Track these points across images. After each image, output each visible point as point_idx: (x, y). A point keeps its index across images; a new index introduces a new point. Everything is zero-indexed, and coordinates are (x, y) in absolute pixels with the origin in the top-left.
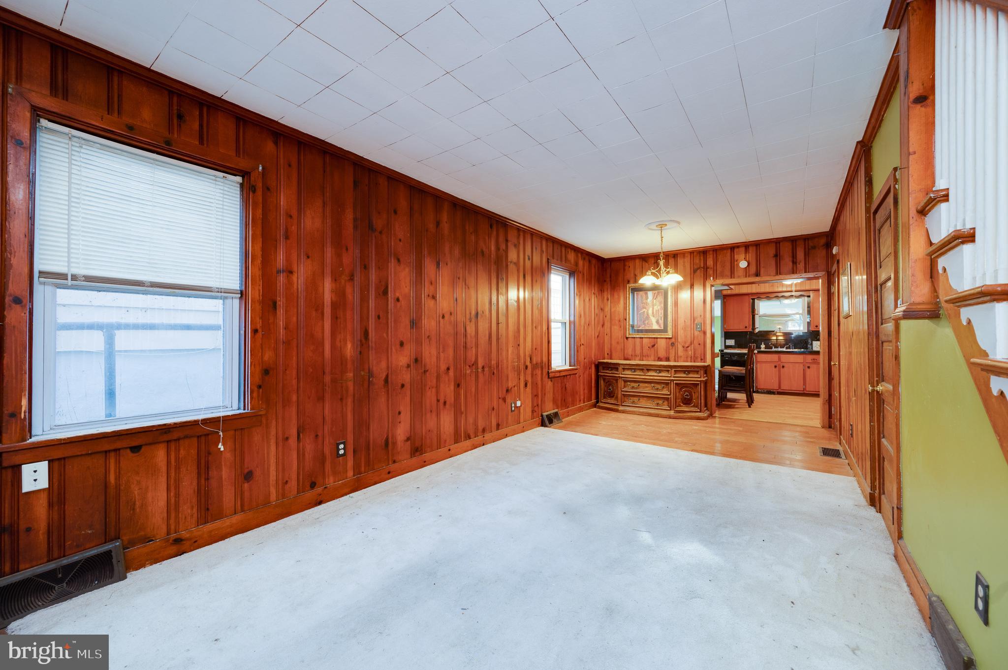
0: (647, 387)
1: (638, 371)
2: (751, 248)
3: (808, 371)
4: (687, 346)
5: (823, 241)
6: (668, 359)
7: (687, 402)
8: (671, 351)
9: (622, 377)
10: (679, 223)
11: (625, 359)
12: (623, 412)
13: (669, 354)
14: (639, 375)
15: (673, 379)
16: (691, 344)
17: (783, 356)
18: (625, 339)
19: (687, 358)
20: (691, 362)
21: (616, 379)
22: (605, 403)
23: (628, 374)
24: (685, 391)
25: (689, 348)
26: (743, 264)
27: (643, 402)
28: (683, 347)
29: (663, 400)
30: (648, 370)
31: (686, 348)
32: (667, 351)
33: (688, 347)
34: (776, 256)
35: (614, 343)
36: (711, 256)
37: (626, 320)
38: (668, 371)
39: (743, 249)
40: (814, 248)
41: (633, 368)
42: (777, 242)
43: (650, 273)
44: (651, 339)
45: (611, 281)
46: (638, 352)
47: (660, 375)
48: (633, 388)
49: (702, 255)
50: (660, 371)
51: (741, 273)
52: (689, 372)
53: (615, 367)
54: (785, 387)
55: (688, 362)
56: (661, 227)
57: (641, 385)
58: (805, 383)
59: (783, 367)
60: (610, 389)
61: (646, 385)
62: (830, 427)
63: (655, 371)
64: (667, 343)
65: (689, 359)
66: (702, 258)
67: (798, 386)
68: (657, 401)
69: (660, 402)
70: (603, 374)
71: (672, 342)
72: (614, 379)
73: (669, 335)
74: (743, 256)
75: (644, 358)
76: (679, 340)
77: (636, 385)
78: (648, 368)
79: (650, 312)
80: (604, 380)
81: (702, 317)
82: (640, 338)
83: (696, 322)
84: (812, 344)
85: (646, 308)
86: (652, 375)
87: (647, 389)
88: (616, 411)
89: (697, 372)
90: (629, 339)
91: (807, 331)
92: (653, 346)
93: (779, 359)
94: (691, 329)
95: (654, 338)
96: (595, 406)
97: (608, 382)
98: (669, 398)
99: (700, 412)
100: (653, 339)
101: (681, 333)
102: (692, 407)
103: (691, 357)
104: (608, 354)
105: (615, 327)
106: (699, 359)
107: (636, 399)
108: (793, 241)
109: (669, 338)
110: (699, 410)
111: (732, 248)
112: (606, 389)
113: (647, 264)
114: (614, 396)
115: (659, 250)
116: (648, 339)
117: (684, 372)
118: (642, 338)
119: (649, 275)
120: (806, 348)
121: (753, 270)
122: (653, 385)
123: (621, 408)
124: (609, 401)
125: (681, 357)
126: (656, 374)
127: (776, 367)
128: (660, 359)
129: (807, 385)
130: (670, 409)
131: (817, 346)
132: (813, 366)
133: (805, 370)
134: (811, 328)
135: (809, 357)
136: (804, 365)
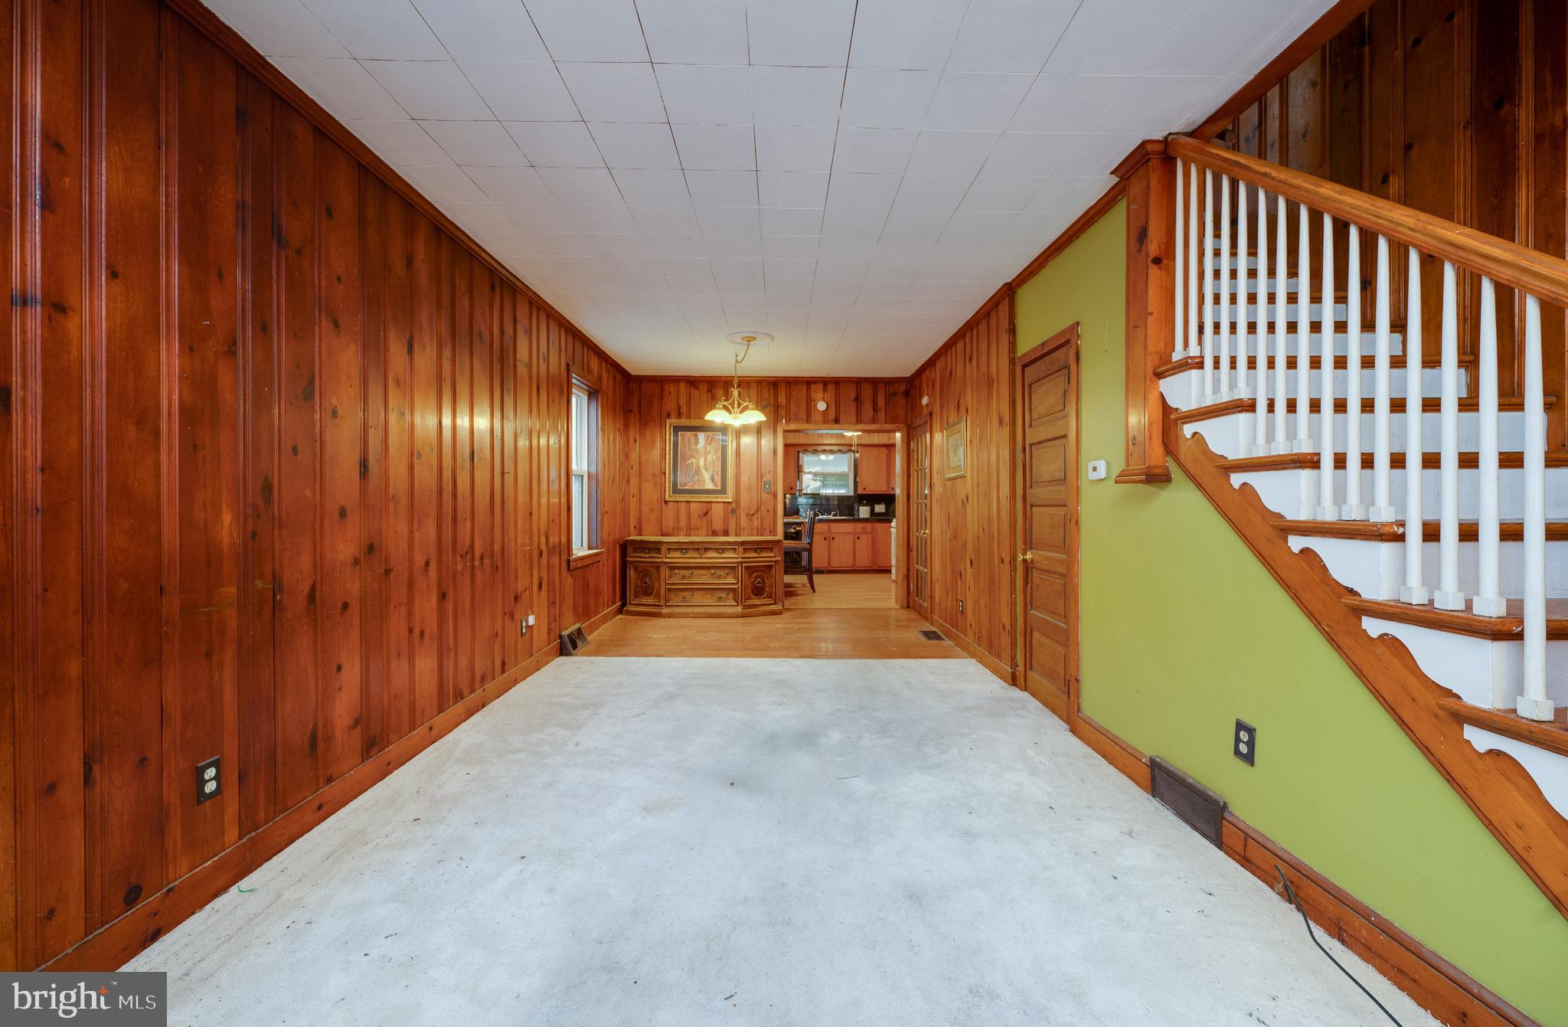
0: (704, 575)
1: (691, 552)
2: (829, 385)
3: (857, 541)
4: (751, 513)
5: (902, 388)
6: (726, 533)
7: (758, 591)
8: (730, 521)
9: (666, 563)
10: (772, 338)
11: (663, 535)
12: (669, 616)
13: (728, 526)
14: (693, 558)
15: (742, 560)
16: (757, 511)
17: (833, 525)
18: (664, 504)
19: (752, 529)
20: (757, 535)
21: (657, 567)
22: (637, 605)
23: (676, 557)
24: (757, 577)
25: (755, 516)
26: (821, 406)
27: (699, 598)
28: (747, 515)
29: (727, 592)
30: (706, 550)
31: (750, 516)
32: (726, 521)
33: (753, 515)
34: (857, 399)
35: (645, 509)
36: (784, 390)
37: (665, 474)
38: (735, 549)
39: (820, 386)
40: (894, 394)
41: (682, 548)
42: (858, 382)
43: (721, 406)
44: (702, 504)
45: (640, 412)
46: (683, 523)
47: (724, 555)
48: (684, 577)
49: (772, 387)
50: (723, 551)
51: (818, 418)
52: (761, 550)
53: (655, 547)
54: (835, 564)
55: (753, 535)
56: (749, 341)
57: (696, 572)
58: (854, 559)
59: (833, 538)
60: (646, 583)
61: (703, 572)
62: (908, 607)
63: (717, 550)
64: (725, 510)
65: (755, 532)
66: (772, 391)
67: (847, 563)
68: (718, 594)
69: (723, 595)
70: (634, 559)
71: (732, 509)
72: (652, 567)
73: (727, 498)
74: (820, 395)
75: (692, 532)
76: (742, 506)
77: (687, 573)
78: (705, 548)
79: (702, 463)
80: (636, 569)
81: (772, 473)
82: (687, 502)
83: (764, 480)
84: (858, 510)
85: (695, 458)
86: (712, 557)
87: (704, 578)
88: (659, 615)
89: (771, 549)
90: (669, 504)
91: (853, 494)
92: (706, 514)
93: (829, 528)
94: (758, 489)
95: (707, 502)
96: (620, 611)
97: (643, 571)
98: (735, 589)
99: (775, 604)
100: (706, 504)
101: (744, 495)
102: (764, 598)
103: (757, 529)
104: (635, 527)
105: (647, 484)
106: (768, 531)
107: (686, 594)
108: (874, 382)
109: (728, 502)
110: (773, 602)
111: (809, 382)
112: (638, 582)
113: (697, 392)
114: (652, 593)
115: (732, 373)
116: (698, 504)
117: (755, 550)
118: (690, 502)
119: (719, 409)
120: (853, 515)
121: (832, 415)
122: (713, 571)
123: (664, 611)
124: (645, 600)
125: (744, 529)
126: (717, 555)
127: (825, 539)
128: (714, 533)
129: (857, 560)
130: (736, 604)
131: (864, 512)
132: (863, 537)
133: (854, 542)
134: (860, 491)
135: (859, 526)
136: (854, 536)
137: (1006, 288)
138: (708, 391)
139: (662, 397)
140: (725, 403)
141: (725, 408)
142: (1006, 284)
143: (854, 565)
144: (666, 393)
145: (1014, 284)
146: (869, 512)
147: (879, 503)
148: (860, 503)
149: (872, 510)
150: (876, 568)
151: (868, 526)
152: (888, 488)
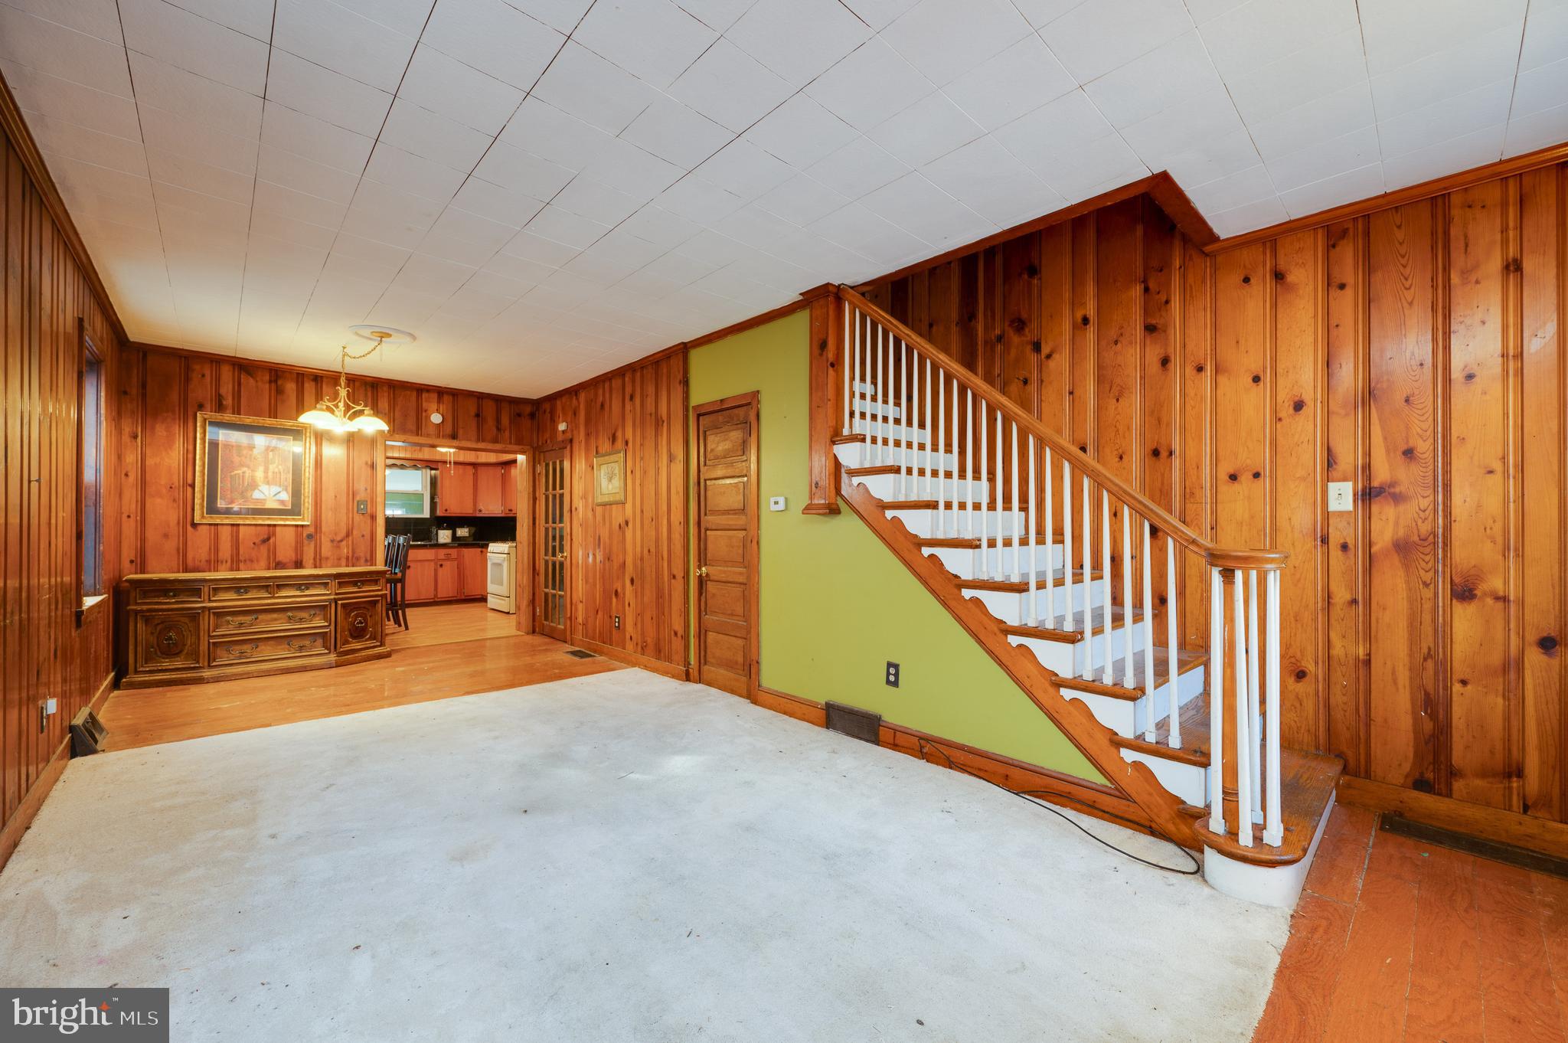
0: (276, 620)
1: (255, 591)
2: (445, 396)
3: (440, 570)
4: (339, 539)
5: (528, 409)
6: (299, 564)
7: (358, 633)
8: (305, 548)
9: (210, 609)
10: (414, 337)
11: (186, 570)
12: (217, 680)
13: (302, 554)
14: (257, 599)
15: (336, 597)
16: (348, 535)
18: (189, 528)
19: (339, 559)
20: (347, 566)
21: (194, 616)
22: (151, 672)
23: (228, 599)
24: (357, 616)
25: (344, 543)
26: (436, 418)
27: (267, 651)
28: (332, 541)
29: (311, 638)
30: (279, 587)
31: (336, 543)
32: (299, 547)
33: (341, 541)
34: (478, 415)
35: (152, 536)
36: (386, 394)
37: (193, 486)
38: (326, 584)
39: (435, 396)
40: (519, 415)
41: (239, 587)
42: (480, 397)
43: (325, 407)
44: (259, 528)
45: (144, 396)
46: (226, 550)
47: (307, 592)
48: (241, 625)
49: (369, 389)
50: (308, 586)
51: (432, 431)
52: (364, 583)
55: (340, 566)
56: (382, 337)
57: (262, 617)
58: (436, 590)
60: (170, 638)
61: (275, 616)
62: (534, 632)
63: (299, 587)
64: (299, 536)
65: (344, 562)
67: (426, 594)
68: (297, 643)
69: (307, 643)
70: (145, 607)
71: (308, 536)
72: (183, 616)
73: (303, 520)
74: (434, 406)
75: (242, 565)
76: (323, 529)
77: (247, 619)
78: (280, 584)
79: (259, 474)
80: (147, 621)
81: (369, 491)
82: (233, 525)
83: (358, 498)
84: (437, 534)
85: (248, 467)
86: (288, 596)
87: (279, 625)
88: (200, 681)
89: (376, 582)
90: (200, 528)
91: (430, 517)
92: (266, 540)
94: (348, 509)
95: (269, 525)
96: (116, 685)
97: (162, 623)
98: (326, 633)
99: (380, 646)
100: (266, 528)
101: (328, 518)
102: (366, 641)
103: (347, 558)
104: (132, 562)
105: (158, 501)
106: (362, 561)
107: (246, 647)
108: (498, 400)
109: (302, 526)
110: (379, 644)
111: (421, 390)
112: (153, 639)
113: (251, 381)
114: (181, 652)
115: (339, 369)
116: (253, 528)
117: (355, 584)
118: (238, 525)
119: (322, 410)
120: (431, 541)
121: (449, 429)
122: (290, 614)
123: (207, 673)
124: (166, 664)
125: (327, 558)
126: (298, 593)
128: (279, 565)
129: (439, 590)
130: (326, 651)
131: (444, 536)
132: (447, 564)
133: (436, 571)
134: (439, 513)
135: (442, 552)
136: (436, 564)
137: (682, 346)
138: (270, 382)
139: (188, 380)
140: (329, 404)
141: (329, 409)
142: (683, 343)
143: (436, 596)
144: (195, 376)
145: (689, 345)
146: (450, 536)
147: (462, 526)
148: (440, 527)
149: (454, 534)
150: (463, 598)
151: (454, 552)
152: (475, 510)
